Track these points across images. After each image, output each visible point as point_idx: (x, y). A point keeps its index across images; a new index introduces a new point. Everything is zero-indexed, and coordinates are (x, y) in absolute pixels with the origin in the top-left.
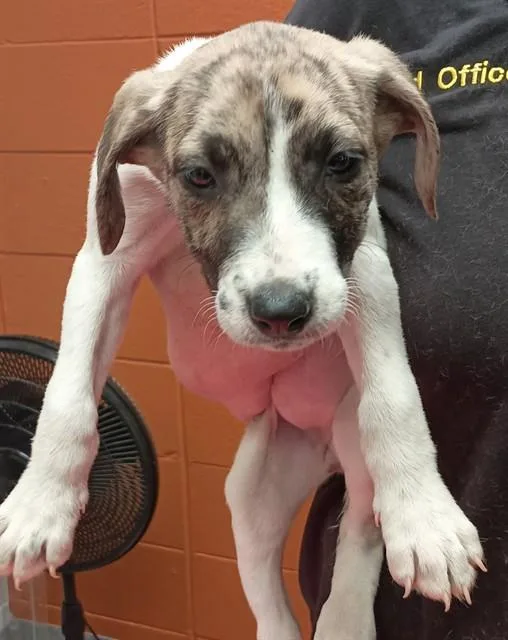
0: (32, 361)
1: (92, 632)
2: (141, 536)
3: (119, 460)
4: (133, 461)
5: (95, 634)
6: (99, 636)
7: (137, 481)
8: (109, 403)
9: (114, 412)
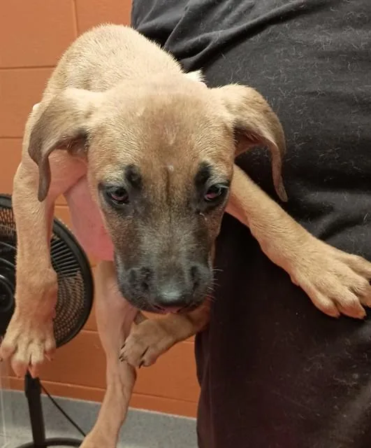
0: (4, 210)
1: (47, 394)
2: (83, 325)
3: (66, 275)
4: (75, 275)
5: (49, 395)
6: (52, 396)
7: (77, 289)
8: (59, 236)
9: (62, 242)
